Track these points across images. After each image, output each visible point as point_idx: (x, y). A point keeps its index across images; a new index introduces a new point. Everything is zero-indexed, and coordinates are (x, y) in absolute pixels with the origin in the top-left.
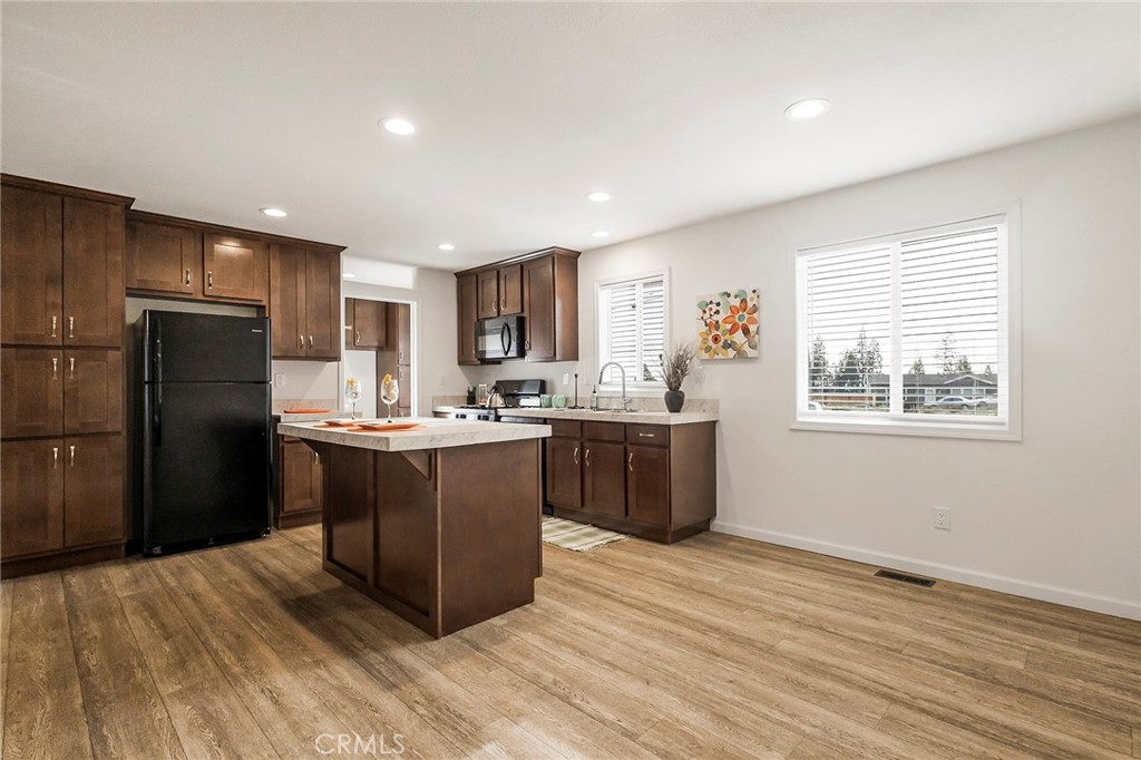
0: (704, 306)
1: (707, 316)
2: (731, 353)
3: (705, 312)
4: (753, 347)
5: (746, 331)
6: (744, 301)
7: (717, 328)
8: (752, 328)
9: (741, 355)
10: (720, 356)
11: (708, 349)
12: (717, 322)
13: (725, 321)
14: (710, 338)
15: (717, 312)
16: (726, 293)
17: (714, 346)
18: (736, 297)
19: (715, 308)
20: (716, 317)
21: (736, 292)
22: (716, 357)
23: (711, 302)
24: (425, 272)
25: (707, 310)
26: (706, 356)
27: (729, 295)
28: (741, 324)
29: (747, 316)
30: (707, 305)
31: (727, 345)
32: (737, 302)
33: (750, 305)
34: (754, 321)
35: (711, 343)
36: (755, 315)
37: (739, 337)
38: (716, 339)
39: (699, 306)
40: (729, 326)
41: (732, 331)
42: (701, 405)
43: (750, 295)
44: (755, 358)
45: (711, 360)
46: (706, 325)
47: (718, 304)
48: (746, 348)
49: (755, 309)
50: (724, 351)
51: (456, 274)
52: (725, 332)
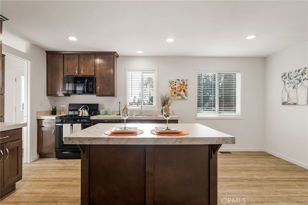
0: (171, 82)
2: (180, 97)
3: (171, 84)
4: (187, 96)
5: (184, 91)
6: (184, 82)
7: (175, 90)
8: (186, 90)
9: (183, 98)
10: (176, 98)
11: (172, 96)
12: (175, 88)
14: (173, 92)
15: (175, 85)
16: (178, 79)
18: (181, 81)
19: (175, 83)
21: (181, 80)
22: (175, 98)
23: (173, 82)
25: (172, 84)
26: (172, 98)
27: (179, 80)
28: (183, 89)
29: (185, 87)
30: (172, 82)
31: (179, 95)
32: (182, 83)
33: (186, 84)
34: (187, 89)
35: (173, 94)
36: (187, 87)
37: (182, 93)
38: (175, 93)
39: (169, 82)
40: (179, 89)
41: (180, 91)
43: (185, 81)
44: (186, 99)
46: (172, 88)
47: (176, 82)
48: (184, 96)
50: (177, 97)
51: (46, 51)
52: (178, 91)
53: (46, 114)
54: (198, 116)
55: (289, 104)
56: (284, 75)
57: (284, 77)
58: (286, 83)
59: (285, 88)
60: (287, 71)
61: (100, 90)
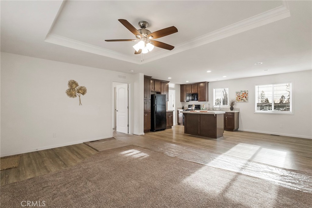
0: (237, 93)
1: (238, 95)
4: (247, 100)
5: (246, 97)
6: (245, 92)
8: (247, 97)
9: (244, 101)
11: (238, 100)
16: (242, 91)
17: (239, 100)
19: (239, 93)
20: (240, 95)
24: (176, 85)
26: (238, 101)
29: (246, 95)
31: (242, 100)
32: (244, 93)
33: (246, 93)
34: (247, 96)
35: (238, 99)
37: (244, 98)
38: (239, 98)
39: (236, 93)
40: (242, 96)
41: (243, 97)
42: (237, 109)
44: (247, 102)
45: (239, 102)
48: (246, 100)
49: (247, 94)
51: (180, 85)
52: (241, 98)
53: (180, 109)
61: (200, 99)
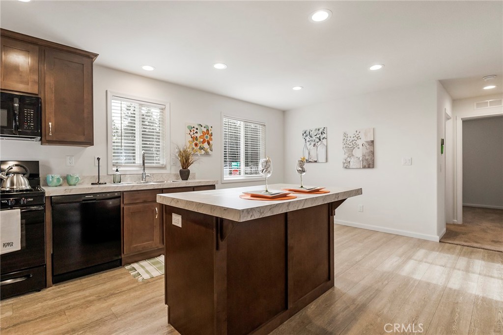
0: (191, 128)
1: (192, 133)
2: (203, 152)
3: (191, 131)
4: (212, 150)
5: (209, 143)
6: (208, 130)
7: (197, 140)
8: (211, 142)
9: (207, 154)
10: (198, 153)
11: (193, 149)
12: (197, 137)
13: (200, 137)
14: (193, 144)
15: (197, 132)
16: (200, 125)
17: (195, 148)
18: (204, 127)
19: (196, 131)
20: (196, 135)
21: (205, 126)
23: (194, 127)
25: (192, 130)
26: (193, 152)
27: (202, 126)
28: (207, 140)
29: (209, 137)
30: (192, 128)
31: (201, 148)
32: (205, 130)
33: (210, 132)
34: (211, 139)
35: (194, 146)
36: (212, 137)
37: (206, 145)
38: (196, 145)
39: (188, 127)
40: (202, 140)
41: (203, 142)
43: (210, 128)
44: (211, 155)
45: (195, 154)
46: (192, 137)
47: (197, 129)
48: (209, 150)
49: (212, 134)
50: (199, 151)
52: (200, 142)
54: (225, 179)
55: (310, 162)
56: (305, 133)
57: (305, 134)
58: (307, 141)
59: (306, 145)
60: (308, 129)
61: (56, 129)
